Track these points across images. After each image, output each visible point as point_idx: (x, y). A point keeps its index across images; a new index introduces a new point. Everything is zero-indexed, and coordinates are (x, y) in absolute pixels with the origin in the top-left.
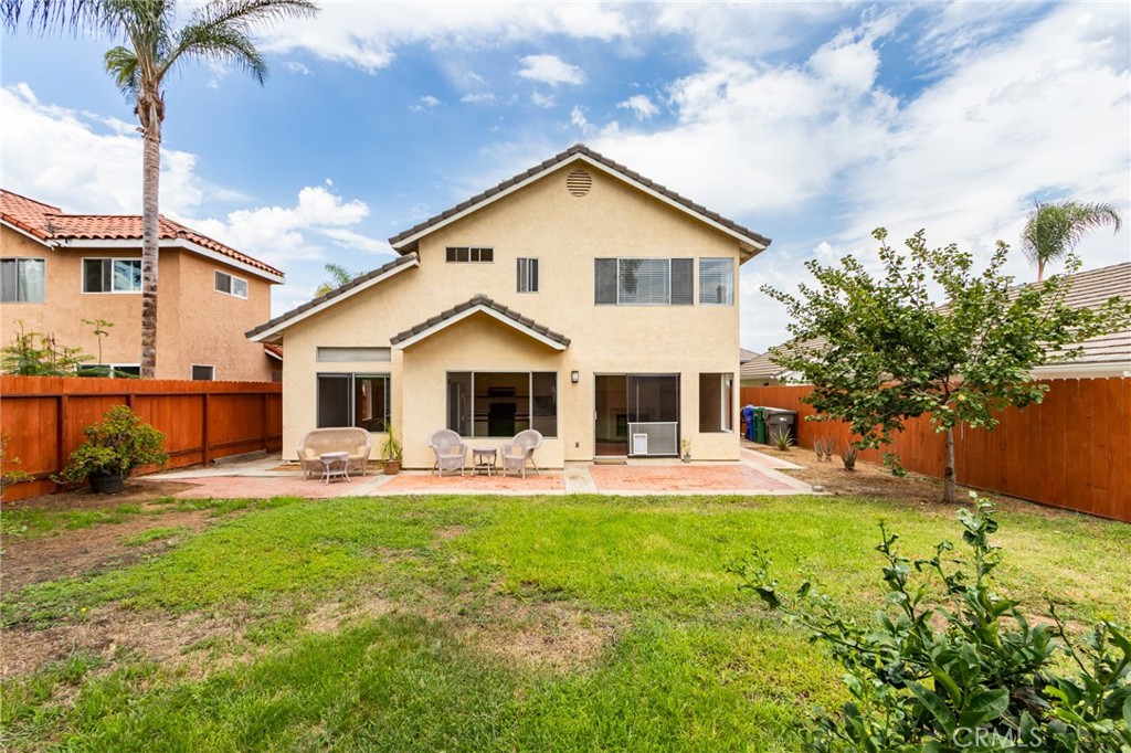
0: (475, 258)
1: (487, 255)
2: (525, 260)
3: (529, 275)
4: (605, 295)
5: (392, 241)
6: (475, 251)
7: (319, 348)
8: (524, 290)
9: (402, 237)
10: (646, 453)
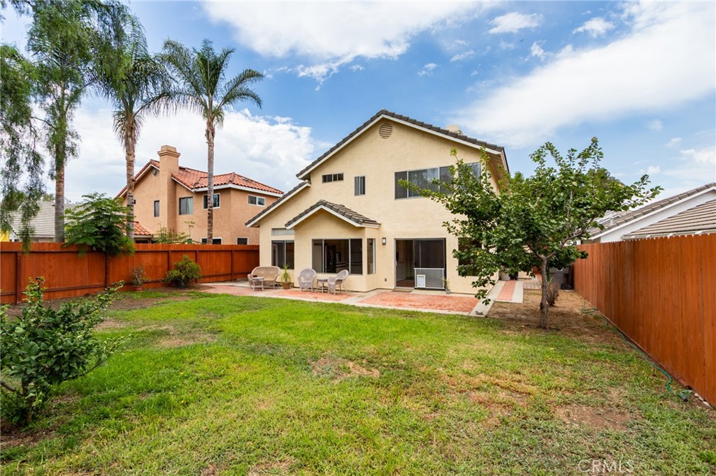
0: (335, 180)
1: (340, 177)
2: (358, 177)
3: (361, 186)
4: (401, 193)
5: (298, 176)
6: (335, 176)
7: (273, 229)
8: (358, 194)
9: (302, 173)
10: (424, 287)
